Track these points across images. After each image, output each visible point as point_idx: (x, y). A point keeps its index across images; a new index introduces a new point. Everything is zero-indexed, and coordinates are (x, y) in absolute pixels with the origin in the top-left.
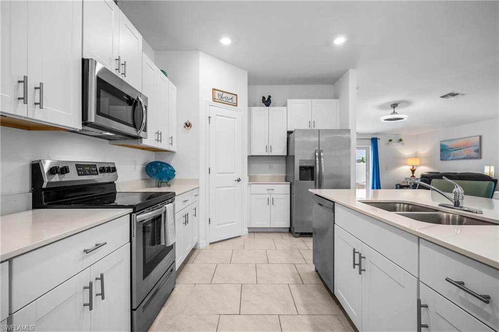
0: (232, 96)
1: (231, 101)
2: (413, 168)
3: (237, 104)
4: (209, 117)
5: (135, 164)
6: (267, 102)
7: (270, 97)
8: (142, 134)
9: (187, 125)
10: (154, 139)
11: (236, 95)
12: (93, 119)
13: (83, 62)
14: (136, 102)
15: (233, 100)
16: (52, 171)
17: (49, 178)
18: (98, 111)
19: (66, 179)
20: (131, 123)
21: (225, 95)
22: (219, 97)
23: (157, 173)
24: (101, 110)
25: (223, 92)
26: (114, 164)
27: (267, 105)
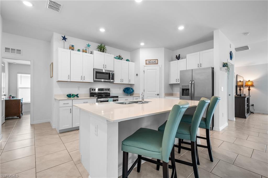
0: (155, 60)
1: (155, 63)
3: (157, 63)
4: (144, 71)
5: (120, 88)
6: (178, 58)
7: (179, 55)
8: (112, 81)
9: (137, 75)
10: (120, 81)
11: (157, 60)
12: (95, 80)
13: (94, 69)
14: (110, 73)
15: (155, 62)
16: (93, 90)
17: (92, 91)
18: (96, 78)
19: (95, 91)
20: (108, 79)
21: (151, 61)
22: (149, 62)
23: (127, 91)
24: (97, 78)
25: (150, 60)
26: (110, 88)
27: (178, 59)
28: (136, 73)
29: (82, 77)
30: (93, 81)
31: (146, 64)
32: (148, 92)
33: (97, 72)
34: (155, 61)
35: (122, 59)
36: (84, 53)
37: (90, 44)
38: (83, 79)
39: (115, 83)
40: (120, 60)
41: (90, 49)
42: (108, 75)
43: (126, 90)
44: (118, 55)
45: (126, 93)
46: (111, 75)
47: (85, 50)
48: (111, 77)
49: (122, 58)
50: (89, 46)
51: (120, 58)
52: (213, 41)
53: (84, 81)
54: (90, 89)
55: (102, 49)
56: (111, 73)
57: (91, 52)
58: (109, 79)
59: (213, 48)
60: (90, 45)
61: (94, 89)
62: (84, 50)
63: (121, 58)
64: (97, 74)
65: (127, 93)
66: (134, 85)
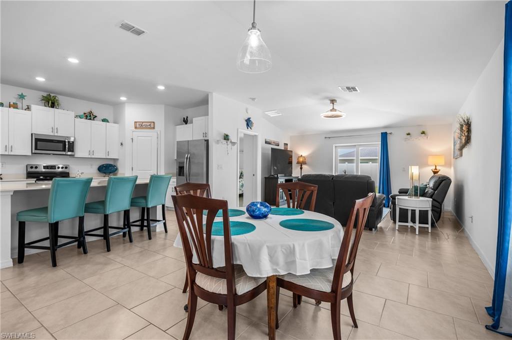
2: (436, 169)
3: (154, 127)
4: (132, 139)
6: (186, 121)
7: (187, 117)
8: (69, 153)
9: (122, 144)
10: (88, 154)
11: (154, 122)
12: (33, 152)
13: (32, 134)
14: (65, 141)
15: (151, 126)
16: (32, 167)
17: (30, 170)
18: (36, 149)
19: (37, 170)
20: (62, 150)
21: (144, 124)
22: (139, 126)
23: (105, 170)
24: (38, 148)
25: (143, 122)
26: (68, 165)
27: (186, 124)
28: (121, 142)
29: (6, 146)
30: (30, 154)
31: (136, 128)
32: (139, 170)
33: (37, 140)
34: (150, 123)
35: (94, 118)
36: (12, 109)
37: (24, 94)
38: (10, 150)
39: (76, 156)
40: (90, 119)
41: (25, 102)
42: (62, 144)
43: (104, 168)
44: (87, 111)
45: (103, 173)
46: (67, 143)
47: (14, 103)
48: (67, 147)
49: (96, 117)
50: (22, 97)
51: (90, 116)
52: (208, 107)
53: (12, 153)
54: (27, 166)
55: (51, 102)
56: (67, 141)
57: (28, 106)
58: (64, 150)
59: (208, 115)
60: (25, 96)
61: (34, 167)
62: (12, 103)
63: (92, 117)
64: (38, 142)
65: (105, 173)
66: (117, 159)
